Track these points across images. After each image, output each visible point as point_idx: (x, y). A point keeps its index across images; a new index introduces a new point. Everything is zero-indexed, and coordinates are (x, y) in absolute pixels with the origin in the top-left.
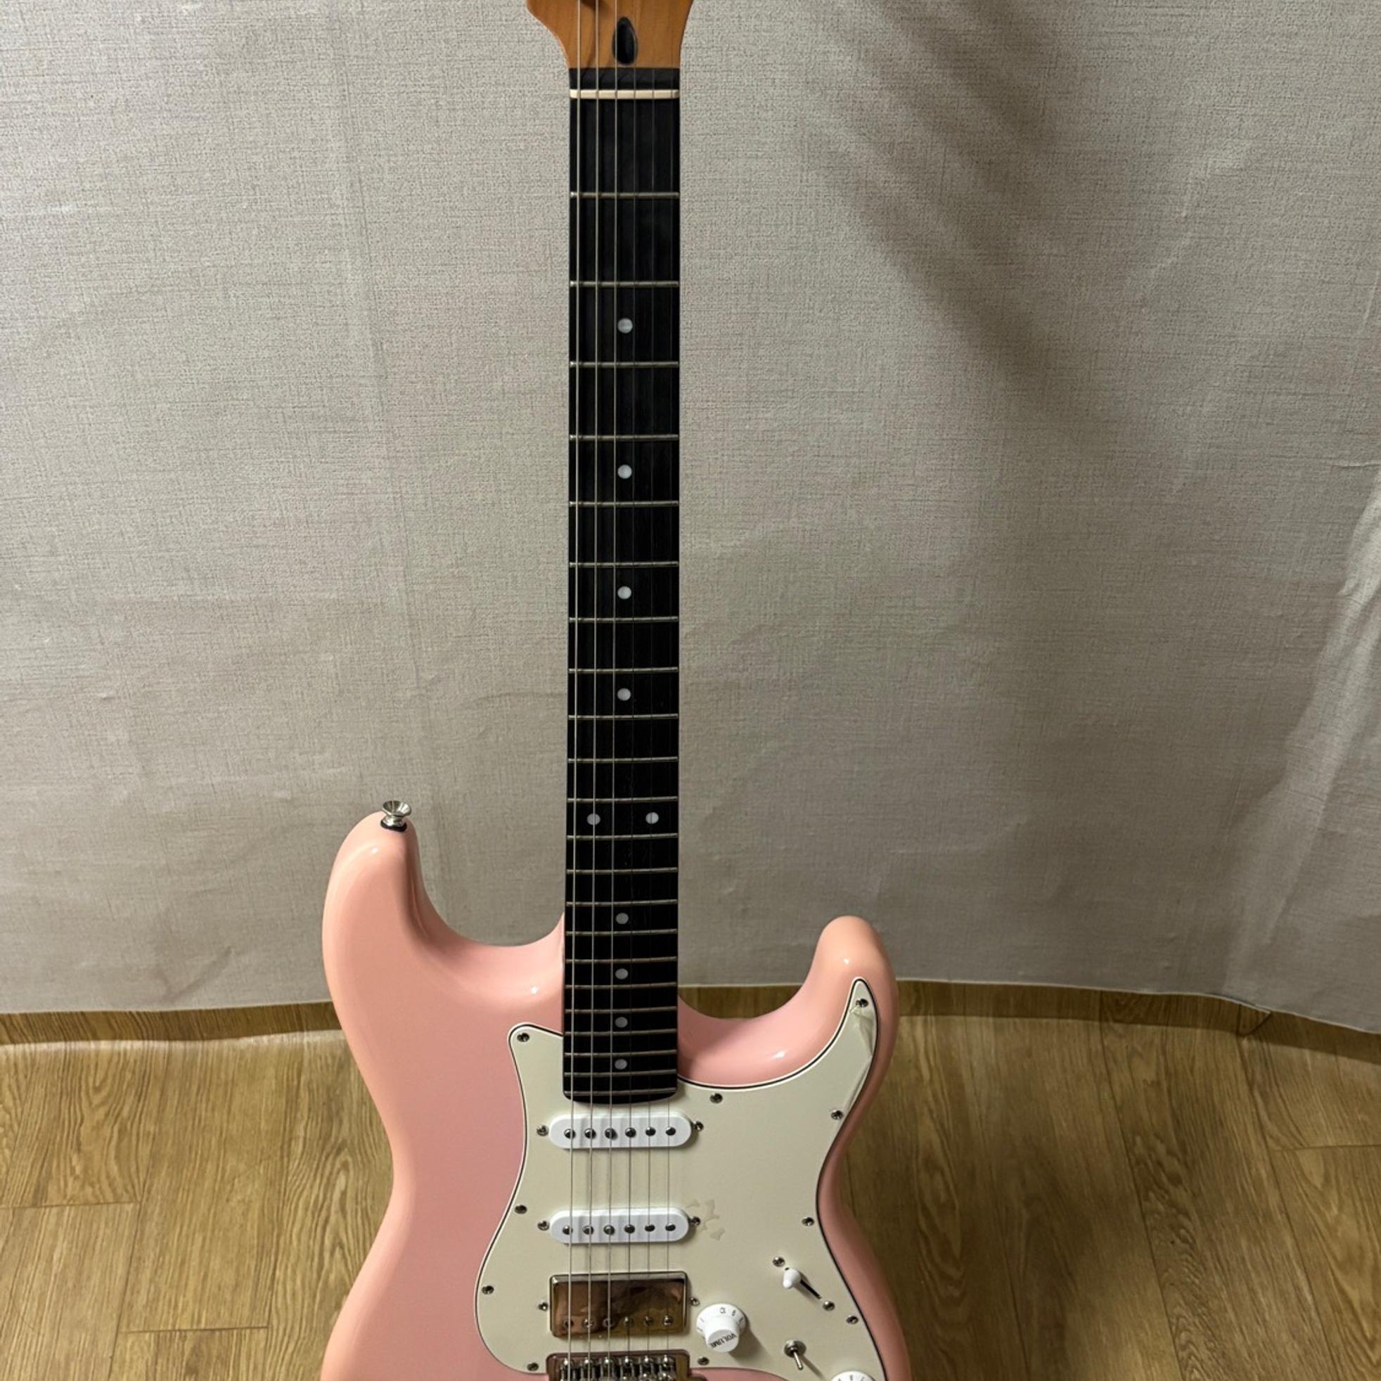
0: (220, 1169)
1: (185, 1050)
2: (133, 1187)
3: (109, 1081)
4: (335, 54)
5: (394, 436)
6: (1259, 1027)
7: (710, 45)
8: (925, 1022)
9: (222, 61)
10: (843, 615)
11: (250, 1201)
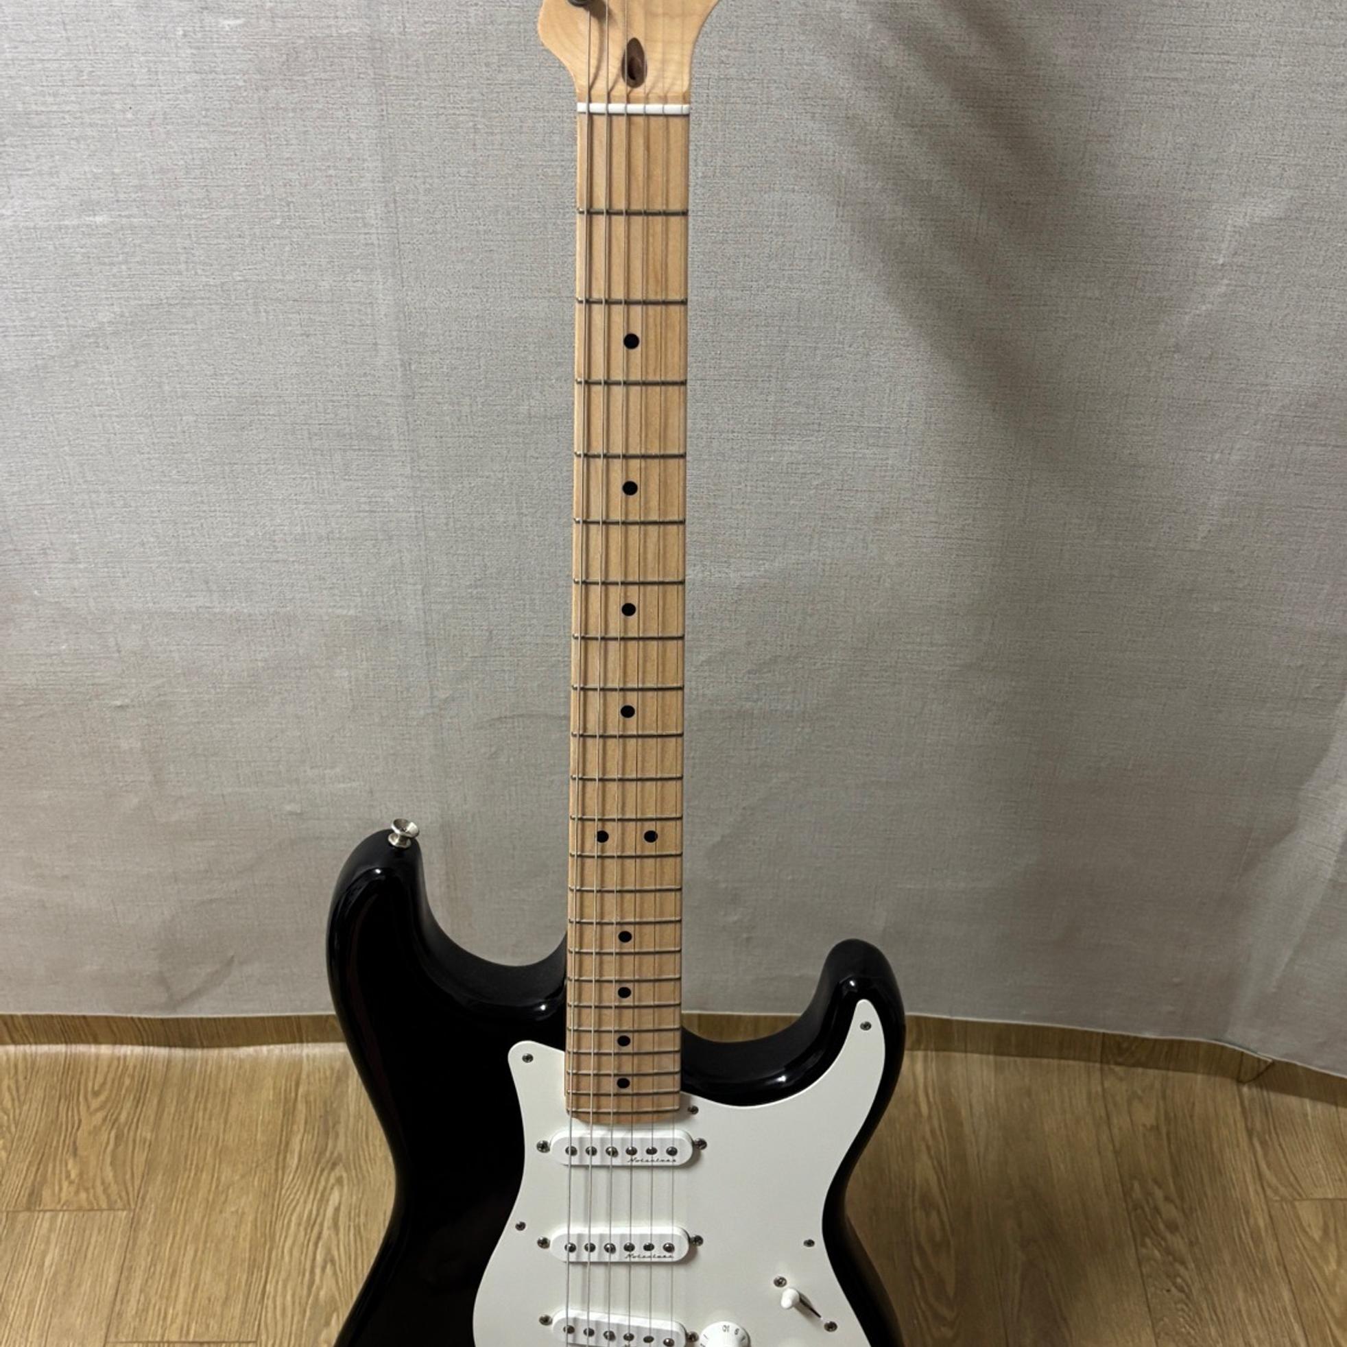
0: (215, 1179)
1: (184, 1060)
2: (127, 1193)
3: (108, 1086)
4: (375, 74)
5: (418, 455)
6: (1259, 1075)
7: (751, 77)
8: (926, 1058)
9: (262, 77)
10: (861, 649)
11: (243, 1213)
